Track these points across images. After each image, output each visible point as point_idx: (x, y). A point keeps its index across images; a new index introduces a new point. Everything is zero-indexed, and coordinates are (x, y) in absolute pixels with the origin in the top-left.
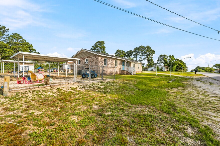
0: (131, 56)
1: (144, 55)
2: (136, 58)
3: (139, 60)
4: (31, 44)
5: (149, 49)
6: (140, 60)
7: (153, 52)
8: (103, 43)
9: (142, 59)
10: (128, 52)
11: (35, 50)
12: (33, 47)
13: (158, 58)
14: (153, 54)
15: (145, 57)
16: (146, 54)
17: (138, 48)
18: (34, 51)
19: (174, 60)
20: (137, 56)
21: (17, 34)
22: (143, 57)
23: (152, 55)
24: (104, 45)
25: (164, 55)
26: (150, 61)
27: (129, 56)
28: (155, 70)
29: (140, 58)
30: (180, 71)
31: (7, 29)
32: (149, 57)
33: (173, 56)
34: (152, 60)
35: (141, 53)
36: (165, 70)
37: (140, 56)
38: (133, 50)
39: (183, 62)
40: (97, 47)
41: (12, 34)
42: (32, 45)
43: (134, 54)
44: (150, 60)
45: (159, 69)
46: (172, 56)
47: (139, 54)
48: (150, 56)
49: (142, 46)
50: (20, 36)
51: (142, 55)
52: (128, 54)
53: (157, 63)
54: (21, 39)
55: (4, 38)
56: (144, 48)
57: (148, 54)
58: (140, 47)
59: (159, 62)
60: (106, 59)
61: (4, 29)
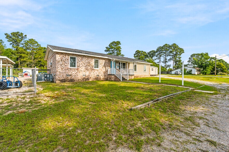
0: (153, 57)
1: (170, 55)
2: (159, 59)
3: (163, 61)
5: (175, 47)
6: (165, 61)
7: (182, 51)
8: (118, 43)
9: (167, 60)
10: (150, 52)
13: (189, 58)
14: (182, 53)
15: (172, 57)
16: (172, 54)
17: (162, 47)
19: (209, 60)
20: (160, 56)
21: (32, 39)
22: (168, 58)
23: (180, 55)
24: (120, 45)
25: (197, 54)
26: (178, 63)
27: (151, 57)
28: (181, 73)
29: (164, 59)
30: (220, 74)
31: (25, 36)
32: (176, 57)
33: (207, 54)
34: (180, 61)
35: (166, 53)
36: (196, 73)
37: (165, 57)
38: (155, 50)
39: (226, 63)
40: (112, 48)
41: (28, 40)
43: (157, 55)
44: (178, 61)
45: (186, 72)
46: (205, 53)
47: (163, 54)
48: (178, 56)
49: (166, 44)
51: (168, 55)
52: (151, 55)
53: (188, 64)
55: (22, 44)
56: (170, 47)
57: (174, 53)
58: (164, 45)
59: (191, 63)
60: (75, 58)
61: (22, 35)
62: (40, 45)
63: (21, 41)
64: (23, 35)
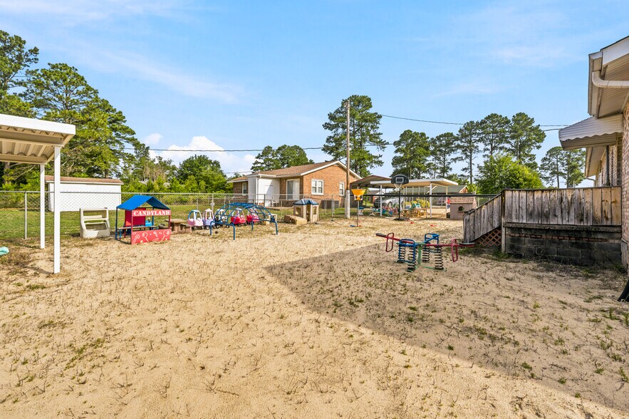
4: (118, 111)
7: (541, 136)
8: (366, 102)
10: (440, 137)
11: (133, 133)
12: (125, 122)
13: (544, 159)
18: (128, 136)
20: (472, 151)
21: (65, 66)
31: (31, 51)
38: (456, 132)
41: (48, 68)
42: (120, 112)
49: (494, 115)
50: (76, 75)
54: (80, 88)
55: (20, 84)
56: (505, 122)
58: (486, 118)
61: (20, 46)
62: (96, 92)
63: (16, 69)
64: (27, 48)
